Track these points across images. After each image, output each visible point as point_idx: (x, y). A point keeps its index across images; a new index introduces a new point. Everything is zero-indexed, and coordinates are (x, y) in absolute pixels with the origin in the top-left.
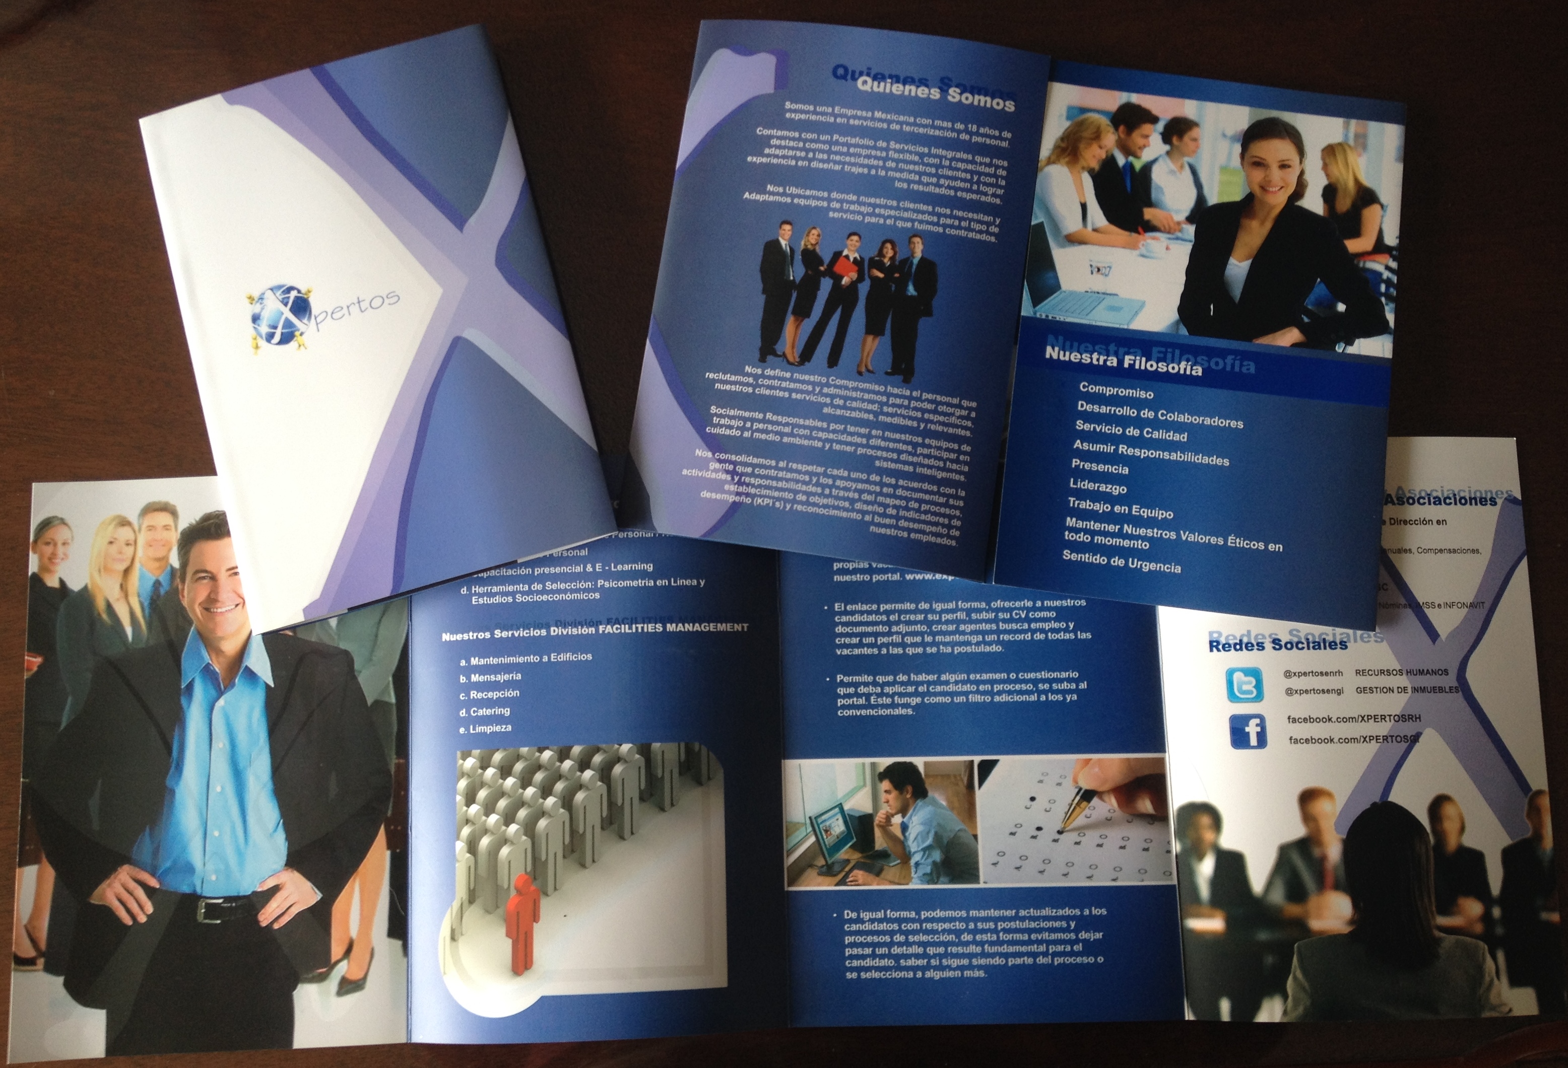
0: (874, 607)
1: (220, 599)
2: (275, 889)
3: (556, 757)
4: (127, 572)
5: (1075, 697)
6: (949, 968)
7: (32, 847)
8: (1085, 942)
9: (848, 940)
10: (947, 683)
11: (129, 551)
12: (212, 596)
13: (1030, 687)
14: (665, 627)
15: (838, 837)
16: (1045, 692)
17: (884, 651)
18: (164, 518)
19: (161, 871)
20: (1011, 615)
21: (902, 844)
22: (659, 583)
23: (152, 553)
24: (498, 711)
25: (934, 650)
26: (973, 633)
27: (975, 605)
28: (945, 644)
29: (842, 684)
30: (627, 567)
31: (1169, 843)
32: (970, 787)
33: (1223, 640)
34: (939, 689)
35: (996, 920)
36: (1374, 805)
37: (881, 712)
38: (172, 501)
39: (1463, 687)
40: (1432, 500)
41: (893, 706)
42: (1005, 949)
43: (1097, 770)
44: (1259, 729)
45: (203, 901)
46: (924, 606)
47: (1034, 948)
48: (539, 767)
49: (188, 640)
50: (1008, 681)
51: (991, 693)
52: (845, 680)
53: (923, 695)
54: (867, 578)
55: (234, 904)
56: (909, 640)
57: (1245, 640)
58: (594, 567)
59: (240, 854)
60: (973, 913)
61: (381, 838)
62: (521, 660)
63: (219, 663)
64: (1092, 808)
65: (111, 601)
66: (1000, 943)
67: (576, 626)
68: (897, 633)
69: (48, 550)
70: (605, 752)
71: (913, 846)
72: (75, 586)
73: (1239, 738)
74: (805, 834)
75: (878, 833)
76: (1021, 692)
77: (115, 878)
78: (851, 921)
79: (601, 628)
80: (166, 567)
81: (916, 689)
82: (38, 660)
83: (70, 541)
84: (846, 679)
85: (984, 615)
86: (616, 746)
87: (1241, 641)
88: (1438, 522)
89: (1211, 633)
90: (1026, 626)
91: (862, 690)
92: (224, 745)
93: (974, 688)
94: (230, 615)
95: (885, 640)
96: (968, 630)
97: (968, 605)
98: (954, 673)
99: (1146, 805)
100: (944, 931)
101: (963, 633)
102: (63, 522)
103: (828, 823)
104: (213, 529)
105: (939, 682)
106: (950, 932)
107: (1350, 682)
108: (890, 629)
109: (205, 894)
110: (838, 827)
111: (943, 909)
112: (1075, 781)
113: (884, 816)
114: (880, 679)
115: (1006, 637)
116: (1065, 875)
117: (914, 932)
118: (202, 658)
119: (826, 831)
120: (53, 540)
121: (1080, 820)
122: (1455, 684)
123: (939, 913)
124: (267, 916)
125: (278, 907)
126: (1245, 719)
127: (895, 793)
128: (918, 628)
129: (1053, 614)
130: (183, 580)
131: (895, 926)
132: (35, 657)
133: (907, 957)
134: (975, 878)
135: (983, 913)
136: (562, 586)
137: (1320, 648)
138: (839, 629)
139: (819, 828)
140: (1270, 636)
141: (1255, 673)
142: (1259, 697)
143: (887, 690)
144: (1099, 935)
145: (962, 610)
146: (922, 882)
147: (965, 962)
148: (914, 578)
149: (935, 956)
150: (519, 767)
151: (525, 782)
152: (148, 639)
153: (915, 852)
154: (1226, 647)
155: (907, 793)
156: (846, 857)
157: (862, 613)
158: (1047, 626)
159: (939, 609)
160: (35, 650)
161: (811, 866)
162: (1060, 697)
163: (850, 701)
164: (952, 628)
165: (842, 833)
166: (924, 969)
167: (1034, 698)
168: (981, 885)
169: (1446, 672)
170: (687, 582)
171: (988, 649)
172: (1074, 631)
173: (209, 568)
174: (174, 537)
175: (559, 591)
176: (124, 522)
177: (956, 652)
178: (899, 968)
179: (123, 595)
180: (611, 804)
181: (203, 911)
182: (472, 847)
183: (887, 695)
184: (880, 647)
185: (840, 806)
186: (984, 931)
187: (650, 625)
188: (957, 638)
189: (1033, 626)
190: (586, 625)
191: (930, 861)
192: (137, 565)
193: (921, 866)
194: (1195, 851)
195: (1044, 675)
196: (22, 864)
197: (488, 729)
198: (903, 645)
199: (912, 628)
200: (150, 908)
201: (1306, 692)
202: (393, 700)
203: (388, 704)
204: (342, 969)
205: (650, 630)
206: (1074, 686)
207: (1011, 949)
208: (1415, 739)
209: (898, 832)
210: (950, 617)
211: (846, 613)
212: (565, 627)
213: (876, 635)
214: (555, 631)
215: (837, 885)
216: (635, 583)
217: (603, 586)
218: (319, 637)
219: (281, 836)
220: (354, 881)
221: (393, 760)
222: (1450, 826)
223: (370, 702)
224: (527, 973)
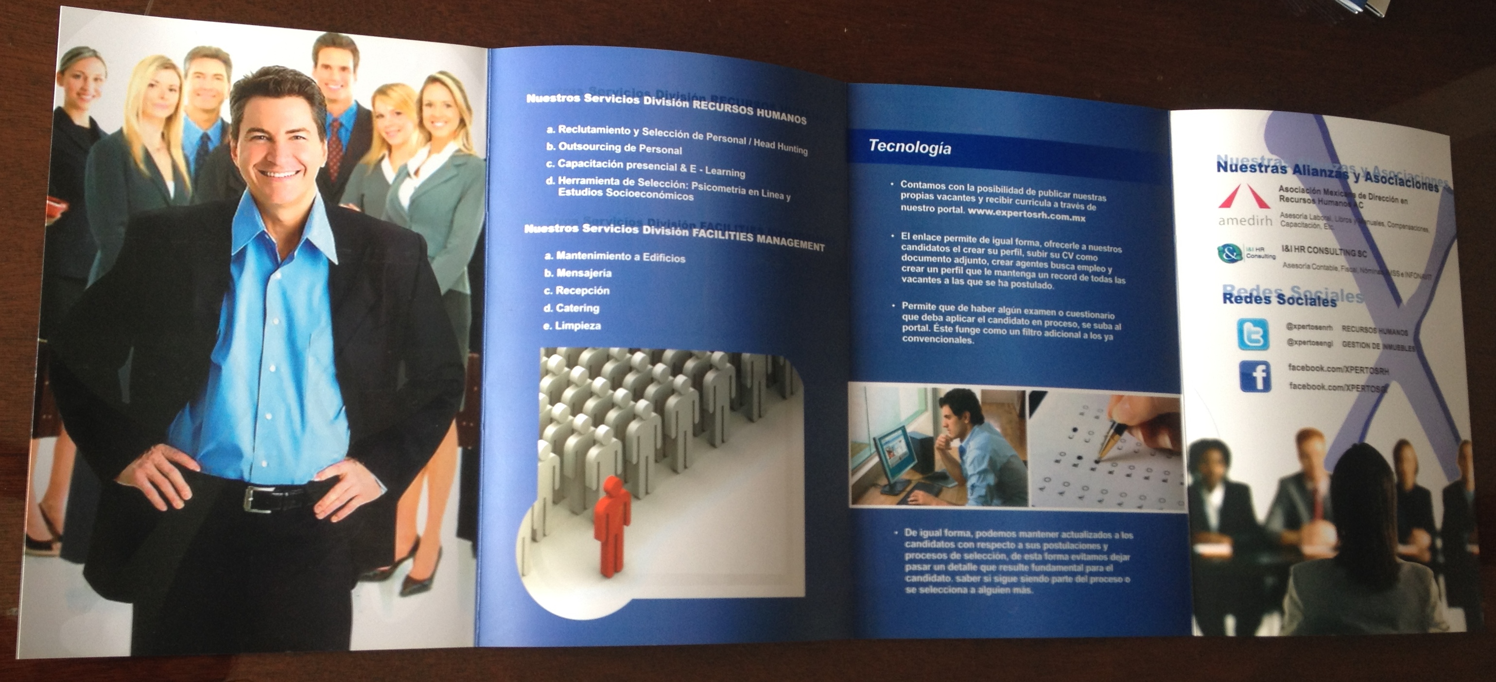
0: (939, 238)
1: (278, 163)
2: (335, 480)
3: (648, 359)
4: (170, 120)
5: (1112, 338)
6: (1001, 585)
7: (50, 417)
8: (1116, 563)
9: (908, 556)
10: (1003, 316)
11: (173, 98)
12: (270, 159)
13: (1075, 325)
14: (755, 238)
15: (900, 459)
16: (1087, 331)
17: (947, 281)
18: (214, 67)
19: (202, 454)
20: (1061, 256)
21: (959, 467)
22: (751, 192)
23: (199, 102)
24: (587, 308)
25: (993, 283)
26: (1028, 269)
27: (1031, 243)
28: (1003, 278)
29: (908, 311)
30: (720, 172)
31: (1182, 476)
32: (1022, 415)
33: (1235, 293)
34: (996, 321)
35: (1041, 541)
36: (1355, 446)
37: (943, 340)
38: (225, 49)
39: (1417, 347)
40: (1398, 182)
41: (954, 335)
42: (1049, 568)
43: (1127, 406)
44: (1264, 375)
45: (252, 489)
46: (984, 240)
47: (1073, 568)
48: (630, 369)
49: (240, 203)
50: (1057, 318)
51: (1042, 329)
52: (909, 307)
53: (982, 326)
54: (932, 209)
55: (287, 494)
56: (970, 272)
57: (1255, 294)
58: (688, 168)
59: (296, 442)
60: (1022, 534)
61: (452, 433)
62: (611, 257)
63: (276, 233)
64: (1123, 441)
65: (150, 150)
66: (1044, 562)
67: (669, 227)
68: (960, 265)
69: (78, 84)
70: (698, 358)
71: (970, 469)
72: (109, 127)
73: (1247, 382)
74: (869, 454)
75: (938, 456)
76: (1068, 330)
77: (148, 458)
78: (912, 539)
79: (695, 231)
80: (217, 120)
81: (976, 320)
82: (62, 207)
83: (103, 77)
84: (911, 307)
85: (1038, 254)
86: (709, 353)
87: (1251, 294)
88: (1403, 201)
89: (1225, 286)
90: (1073, 267)
91: (926, 317)
92: (280, 322)
93: (1027, 322)
94: (289, 182)
95: (948, 271)
96: (1024, 267)
97: (1024, 243)
98: (1011, 307)
99: (1165, 441)
100: (996, 550)
101: (1019, 269)
102: (95, 55)
103: (891, 445)
104: (271, 85)
105: (996, 315)
106: (1001, 551)
107: (1337, 336)
108: (953, 260)
109: (254, 481)
110: (901, 449)
111: (996, 529)
112: (1110, 415)
113: (943, 440)
114: (943, 308)
115: (1056, 276)
116: (1100, 501)
117: (969, 551)
118: (255, 225)
119: (889, 452)
120: (83, 73)
121: (1113, 452)
122: (1412, 344)
123: (992, 534)
124: (323, 508)
125: (338, 499)
126: (1253, 365)
127: (954, 418)
128: (979, 261)
129: (1095, 258)
130: (236, 137)
131: (952, 545)
132: (58, 203)
133: (962, 573)
134: (1024, 501)
135: (1030, 535)
136: (656, 184)
137: (1315, 305)
138: (905, 258)
139: (883, 450)
140: (1276, 291)
141: (1261, 324)
142: (1265, 346)
143: (949, 319)
144: (1126, 558)
145: (1019, 247)
146: (978, 504)
147: (1014, 579)
148: (976, 212)
149: (988, 573)
150: (609, 367)
151: (616, 383)
152: (193, 197)
153: (971, 476)
154: (1238, 300)
155: (966, 418)
156: (907, 477)
157: (927, 243)
158: (1090, 269)
159: (998, 244)
160: (59, 196)
161: (875, 485)
162: (1099, 337)
163: (914, 328)
164: (1009, 263)
165: (905, 454)
166: (977, 585)
167: (1078, 335)
168: (1029, 508)
169: (1406, 333)
170: (776, 196)
171: (1040, 286)
172: (1112, 276)
173: (266, 128)
174: (227, 89)
175: (652, 189)
176: (167, 65)
177: (1012, 287)
178: (955, 584)
179: (165, 146)
180: (703, 411)
181: (251, 499)
182: (558, 446)
183: (949, 324)
184: (943, 278)
185: (903, 429)
186: (1031, 551)
187: (742, 234)
188: (1014, 273)
189: (1079, 267)
190: (679, 226)
191: (985, 483)
192: (182, 114)
193: (977, 489)
194: (1203, 484)
195: (1087, 314)
196: (37, 435)
197: (576, 327)
198: (965, 277)
199: (973, 261)
200: (188, 494)
201: (1304, 343)
202: (468, 291)
203: (461, 295)
204: (407, 568)
205: (742, 239)
206: (1110, 327)
207: (1055, 568)
208: (1384, 390)
209: (956, 455)
210: (1008, 252)
211: (912, 242)
212: (658, 227)
213: (940, 265)
214: (647, 230)
215: (899, 504)
216: (728, 190)
217: (696, 188)
218: (389, 218)
219: (343, 424)
220: (423, 477)
221: (467, 355)
222: (1408, 467)
223: (443, 290)
224: (617, 576)
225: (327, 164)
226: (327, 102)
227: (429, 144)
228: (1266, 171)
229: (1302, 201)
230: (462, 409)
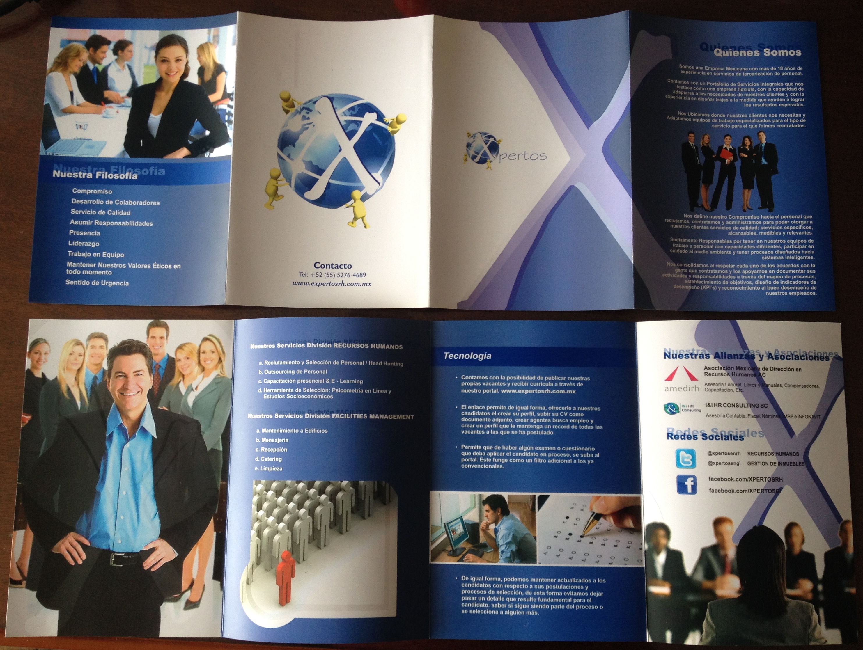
0: (483, 408)
1: (129, 388)
2: (153, 550)
3: (306, 487)
4: (79, 370)
5: (593, 462)
6: (518, 609)
7: (22, 520)
8: (594, 598)
9: (463, 592)
10: (522, 451)
11: (81, 359)
12: (125, 386)
13: (568, 455)
14: (368, 416)
15: (459, 535)
16: (576, 458)
17: (488, 432)
18: (100, 342)
19: (91, 537)
20: (559, 414)
21: (495, 540)
22: (366, 391)
23: (94, 361)
24: (276, 459)
25: (516, 432)
26: (537, 424)
27: (539, 408)
28: (522, 429)
29: (464, 450)
30: (348, 382)
31: (641, 544)
32: (533, 510)
33: (675, 433)
34: (517, 454)
35: (545, 584)
36: (755, 527)
37: (485, 466)
38: (105, 332)
39: (807, 463)
40: (794, 358)
41: (492, 463)
42: (549, 600)
43: (603, 503)
44: (693, 484)
45: (114, 554)
46: (511, 408)
47: (565, 600)
48: (297, 492)
49: (111, 411)
50: (556, 451)
51: (547, 458)
52: (466, 448)
53: (509, 458)
54: (480, 391)
55: (130, 557)
56: (502, 426)
57: (687, 433)
58: (330, 380)
59: (135, 530)
60: (532, 580)
61: (211, 525)
62: (289, 431)
63: (127, 423)
64: (600, 524)
65: (70, 386)
66: (546, 596)
67: (319, 414)
68: (496, 422)
69: (37, 357)
70: (333, 485)
71: (500, 542)
73: (682, 488)
74: (441, 532)
75: (481, 534)
76: (563, 458)
77: (66, 539)
78: (465, 582)
79: (333, 415)
80: (101, 369)
81: (505, 454)
82: (29, 417)
83: (49, 352)
84: (466, 447)
85: (544, 414)
86: (339, 482)
87: (684, 434)
88: (797, 370)
89: (668, 429)
90: (567, 421)
91: (475, 453)
92: (128, 469)
93: (537, 455)
94: (134, 397)
95: (489, 426)
96: (535, 422)
97: (535, 408)
98: (527, 446)
99: (629, 523)
100: (516, 589)
101: (532, 424)
102: (45, 341)
103: (454, 527)
104: (127, 350)
105: (518, 451)
106: (519, 590)
107: (744, 458)
108: (492, 420)
109: (115, 550)
110: (460, 529)
111: (516, 577)
112: (591, 508)
113: (485, 524)
114: (485, 448)
115: (556, 427)
116: (584, 560)
117: (500, 589)
118: (119, 421)
119: (453, 531)
120: (39, 351)
121: (593, 530)
122: (802, 461)
123: (514, 579)
124: (147, 564)
125: (154, 559)
126: (686, 477)
127: (491, 512)
128: (507, 420)
129: (582, 415)
130: (109, 377)
131: (490, 586)
132: (27, 416)
133: (495, 602)
134: (534, 561)
135: (538, 580)
136: (312, 390)
137: (728, 439)
138: (464, 419)
139: (449, 529)
140: (701, 432)
141: (691, 452)
142: (693, 466)
143: (489, 454)
144: (601, 594)
145: (532, 410)
146: (505, 562)
147: (527, 606)
148: (506, 392)
149: (510, 602)
150: (286, 491)
151: (289, 500)
152: (89, 409)
153: (502, 545)
154: (676, 437)
155: (498, 512)
156: (464, 546)
157: (476, 411)
158: (579, 421)
159: (519, 410)
160: (27, 412)
161: (444, 550)
162: (584, 462)
163: (468, 460)
164: (526, 420)
165: (462, 532)
166: (504, 609)
167: (570, 461)
168: (538, 565)
169: (798, 454)
170: (382, 391)
171: (546, 433)
172: (594, 425)
173: (124, 371)
174: (106, 353)
175: (311, 393)
176: (78, 343)
177: (528, 434)
178: (491, 608)
179: (76, 384)
180: (336, 514)
181: (113, 559)
182: (259, 534)
183: (489, 457)
184: (485, 430)
185: (461, 518)
186: (538, 590)
187: (360, 415)
188: (529, 426)
189: (571, 421)
190: (325, 413)
191: (510, 550)
192: (85, 367)
193: (505, 553)
194: (655, 549)
195: (576, 449)
196: (16, 529)
197: (270, 469)
198: (499, 429)
199: (504, 420)
200: (84, 557)
201: (720, 463)
202: (221, 449)
203: (218, 451)
204: (187, 595)
205: (360, 418)
206: (592, 455)
207: (553, 600)
208: (779, 491)
209: (492, 533)
210: (525, 414)
211: (468, 410)
212: (313, 414)
213: (483, 423)
214: (307, 416)
215: (458, 561)
216: (352, 391)
217: (335, 392)
218: (182, 412)
219: (157, 521)
220: (196, 548)
221: (220, 482)
222: (796, 540)
223: (208, 449)
224: (287, 605)
225: (152, 387)
226: (153, 355)
227: (203, 373)
228: (696, 358)
229: (720, 375)
230: (216, 511)
